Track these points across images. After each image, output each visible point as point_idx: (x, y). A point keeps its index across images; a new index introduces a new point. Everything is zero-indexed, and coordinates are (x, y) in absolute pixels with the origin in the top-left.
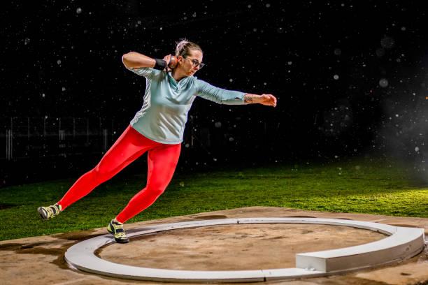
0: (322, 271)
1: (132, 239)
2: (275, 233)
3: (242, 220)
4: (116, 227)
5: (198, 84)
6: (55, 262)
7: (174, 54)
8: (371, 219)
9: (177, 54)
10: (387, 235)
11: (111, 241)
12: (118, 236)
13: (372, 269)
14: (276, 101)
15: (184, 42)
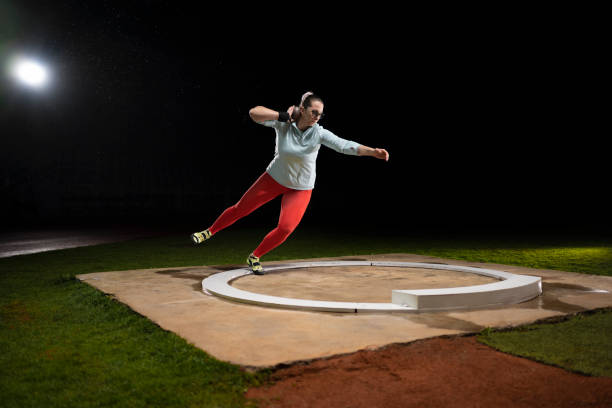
0: (413, 307)
1: (267, 273)
2: (400, 275)
3: (375, 263)
4: (254, 261)
5: (322, 132)
6: (193, 286)
7: (297, 105)
8: (499, 269)
9: (301, 105)
10: (501, 279)
11: (249, 272)
12: (256, 268)
13: (469, 310)
14: (388, 155)
15: (309, 93)
